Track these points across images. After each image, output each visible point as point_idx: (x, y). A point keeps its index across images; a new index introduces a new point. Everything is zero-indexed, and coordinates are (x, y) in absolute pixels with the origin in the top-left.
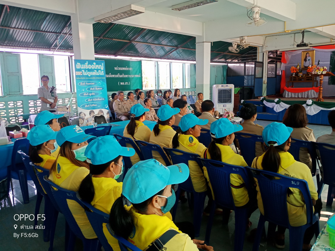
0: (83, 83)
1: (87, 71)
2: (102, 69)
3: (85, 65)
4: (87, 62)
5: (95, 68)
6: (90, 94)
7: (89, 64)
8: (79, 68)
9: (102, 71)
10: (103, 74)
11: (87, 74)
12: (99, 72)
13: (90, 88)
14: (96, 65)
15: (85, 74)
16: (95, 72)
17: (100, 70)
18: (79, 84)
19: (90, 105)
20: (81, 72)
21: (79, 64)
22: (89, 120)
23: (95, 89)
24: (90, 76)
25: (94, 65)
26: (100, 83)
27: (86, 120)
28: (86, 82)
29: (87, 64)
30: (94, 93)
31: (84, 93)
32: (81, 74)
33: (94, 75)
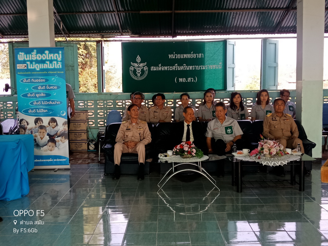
0: (27, 79)
1: (34, 63)
2: (58, 60)
3: (32, 55)
4: (35, 51)
5: (48, 59)
6: (37, 95)
7: (37, 53)
8: (23, 59)
9: (59, 63)
10: (61, 67)
11: (34, 68)
12: (54, 64)
13: (38, 86)
14: (50, 55)
15: (30, 67)
16: (47, 64)
17: (57, 60)
18: (22, 81)
19: (36, 110)
20: (26, 65)
21: (23, 54)
22: (33, 131)
23: (46, 88)
24: (38, 69)
25: (46, 54)
26: (54, 80)
27: (29, 130)
28: (31, 79)
29: (35, 53)
30: (44, 93)
31: (28, 94)
32: (25, 68)
33: (45, 68)
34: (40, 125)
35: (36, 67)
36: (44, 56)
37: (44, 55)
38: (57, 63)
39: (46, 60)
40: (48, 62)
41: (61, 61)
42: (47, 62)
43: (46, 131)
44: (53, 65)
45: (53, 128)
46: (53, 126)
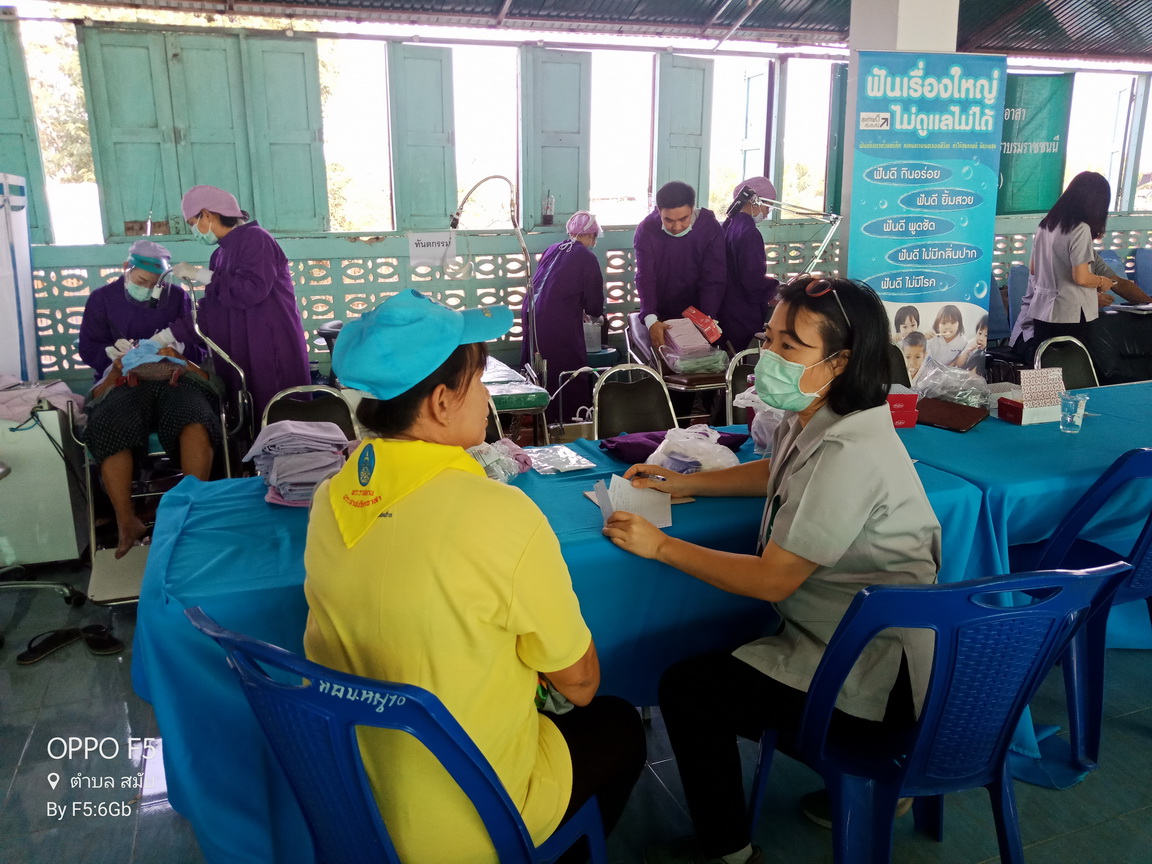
0: (886, 169)
1: (914, 109)
2: (987, 102)
3: (910, 78)
4: (921, 64)
5: (956, 95)
6: (913, 228)
7: (927, 73)
8: (879, 94)
9: (987, 111)
10: (990, 128)
11: (911, 127)
12: (974, 114)
13: (918, 195)
14: (963, 81)
15: (902, 123)
16: (953, 114)
17: (980, 102)
18: (870, 175)
20: (887, 115)
21: (883, 73)
23: (940, 201)
24: (923, 134)
25: (952, 78)
26: (968, 172)
28: (899, 167)
29: (920, 73)
30: (931, 220)
31: (885, 221)
32: (885, 127)
33: (944, 128)
34: (909, 330)
35: (919, 127)
36: (946, 87)
37: (946, 81)
38: (982, 114)
39: (952, 101)
40: (956, 109)
41: (992, 107)
42: (953, 108)
43: (924, 351)
44: (971, 118)
45: (948, 340)
46: (948, 333)
